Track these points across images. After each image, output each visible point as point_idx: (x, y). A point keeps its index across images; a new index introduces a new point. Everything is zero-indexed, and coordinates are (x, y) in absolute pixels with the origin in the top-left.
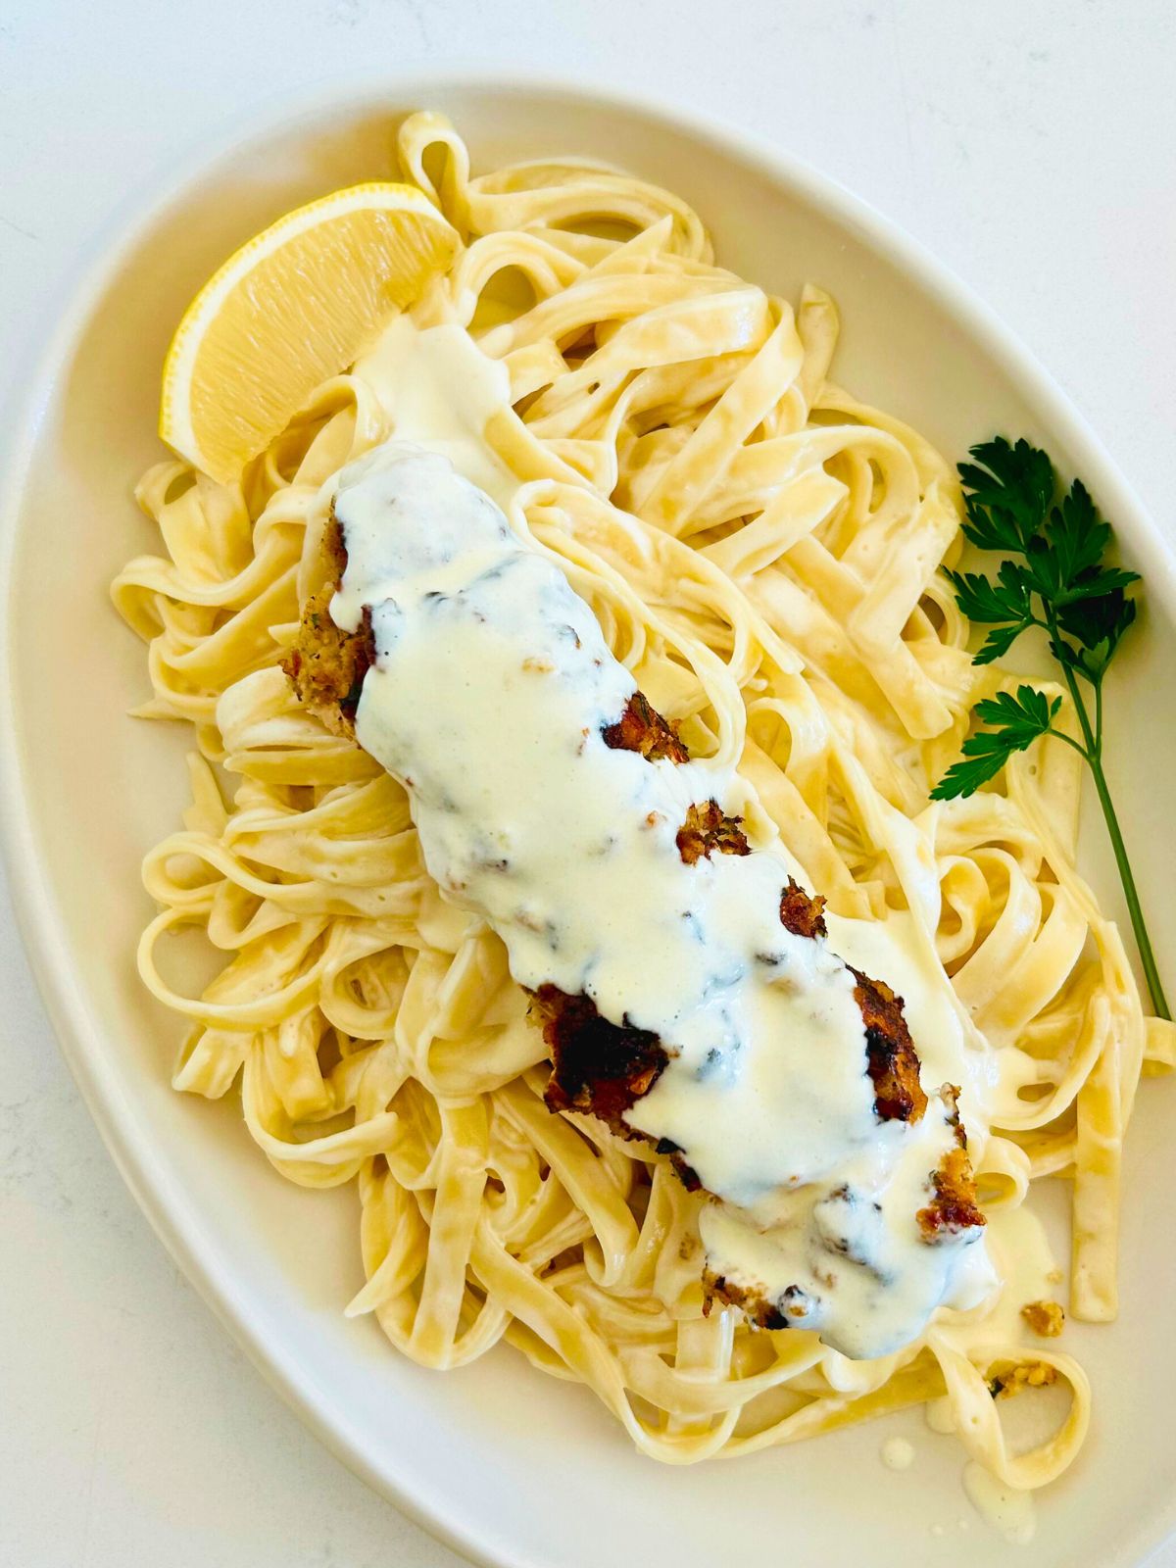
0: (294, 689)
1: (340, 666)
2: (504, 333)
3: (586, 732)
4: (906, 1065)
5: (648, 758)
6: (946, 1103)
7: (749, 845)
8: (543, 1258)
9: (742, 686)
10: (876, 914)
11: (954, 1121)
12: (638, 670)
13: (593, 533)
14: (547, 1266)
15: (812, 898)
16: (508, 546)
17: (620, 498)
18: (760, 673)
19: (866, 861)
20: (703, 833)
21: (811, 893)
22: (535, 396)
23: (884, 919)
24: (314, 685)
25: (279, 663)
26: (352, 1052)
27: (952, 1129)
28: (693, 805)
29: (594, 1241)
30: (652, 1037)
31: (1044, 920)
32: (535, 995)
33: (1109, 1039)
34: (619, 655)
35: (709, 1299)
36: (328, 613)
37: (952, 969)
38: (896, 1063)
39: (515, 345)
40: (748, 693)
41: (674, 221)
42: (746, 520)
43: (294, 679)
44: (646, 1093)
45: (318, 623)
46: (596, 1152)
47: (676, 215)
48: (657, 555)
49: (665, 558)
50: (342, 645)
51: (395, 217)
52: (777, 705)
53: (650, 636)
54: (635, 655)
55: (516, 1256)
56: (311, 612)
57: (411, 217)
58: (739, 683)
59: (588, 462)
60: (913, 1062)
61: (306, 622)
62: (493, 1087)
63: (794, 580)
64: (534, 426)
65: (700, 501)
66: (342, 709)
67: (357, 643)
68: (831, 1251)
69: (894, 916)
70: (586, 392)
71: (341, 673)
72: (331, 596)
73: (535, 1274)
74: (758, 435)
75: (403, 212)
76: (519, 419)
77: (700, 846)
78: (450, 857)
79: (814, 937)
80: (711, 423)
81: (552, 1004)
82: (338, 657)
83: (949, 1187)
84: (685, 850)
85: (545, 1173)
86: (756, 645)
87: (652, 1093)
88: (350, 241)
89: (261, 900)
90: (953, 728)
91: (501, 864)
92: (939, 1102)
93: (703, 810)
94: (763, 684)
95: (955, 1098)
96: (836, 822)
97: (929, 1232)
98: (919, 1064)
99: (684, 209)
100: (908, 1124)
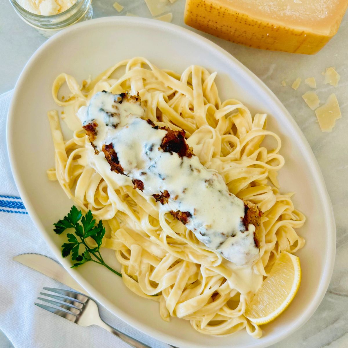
0: (259, 208)
1: (250, 216)
2: (232, 295)
3: (195, 214)
4: (108, 157)
5: (180, 211)
6: (97, 150)
7: (153, 197)
8: (177, 95)
9: (163, 231)
10: (121, 187)
11: (95, 147)
12: (186, 229)
13: (203, 257)
14: (176, 94)
15: (137, 188)
16: (220, 250)
17: (199, 266)
18: (159, 235)
19: (126, 198)
20: (164, 197)
21: (137, 189)
22: (222, 283)
23: (120, 187)
24: (255, 211)
25: (263, 213)
26: (229, 131)
27: (95, 145)
28: (167, 203)
29: (166, 102)
30: (165, 151)
31: (85, 195)
32: (192, 154)
33: (64, 173)
34: (191, 232)
35: (138, 95)
36: (255, 227)
37: (102, 180)
38: (111, 157)
39: (229, 293)
40: (161, 229)
41: (201, 328)
42: (170, 267)
43: (260, 211)
44: (164, 138)
45: (257, 224)
46: (171, 122)
47: (201, 329)
48: (187, 255)
49: (186, 255)
50: (251, 221)
51: (259, 317)
52: (154, 228)
53: (185, 237)
54: (187, 232)
55: (183, 95)
56: (259, 226)
57: (256, 318)
58: (164, 231)
59: (207, 271)
60: (107, 158)
61: (260, 223)
62: (197, 131)
63: (157, 257)
64: (221, 277)
65: (181, 269)
66: (248, 207)
67: (248, 222)
68: (115, 113)
69: (118, 188)
70: (212, 287)
71: (250, 215)
72: (256, 231)
73: (178, 92)
74: (172, 287)
75: (258, 318)
76: (225, 277)
77: (164, 195)
78: (217, 180)
79: (134, 180)
80: (183, 287)
81: (188, 153)
82: (251, 218)
83: (93, 133)
84: (167, 193)
85: (181, 114)
86: (162, 241)
87: (162, 139)
88: (267, 309)
89: (257, 160)
90: (114, 233)
91: (206, 181)
92: (99, 150)
93: (165, 202)
94: (158, 232)
95: (95, 152)
96: (135, 206)
97: (95, 122)
98: (106, 158)
99: (199, 331)
100: (105, 144)
